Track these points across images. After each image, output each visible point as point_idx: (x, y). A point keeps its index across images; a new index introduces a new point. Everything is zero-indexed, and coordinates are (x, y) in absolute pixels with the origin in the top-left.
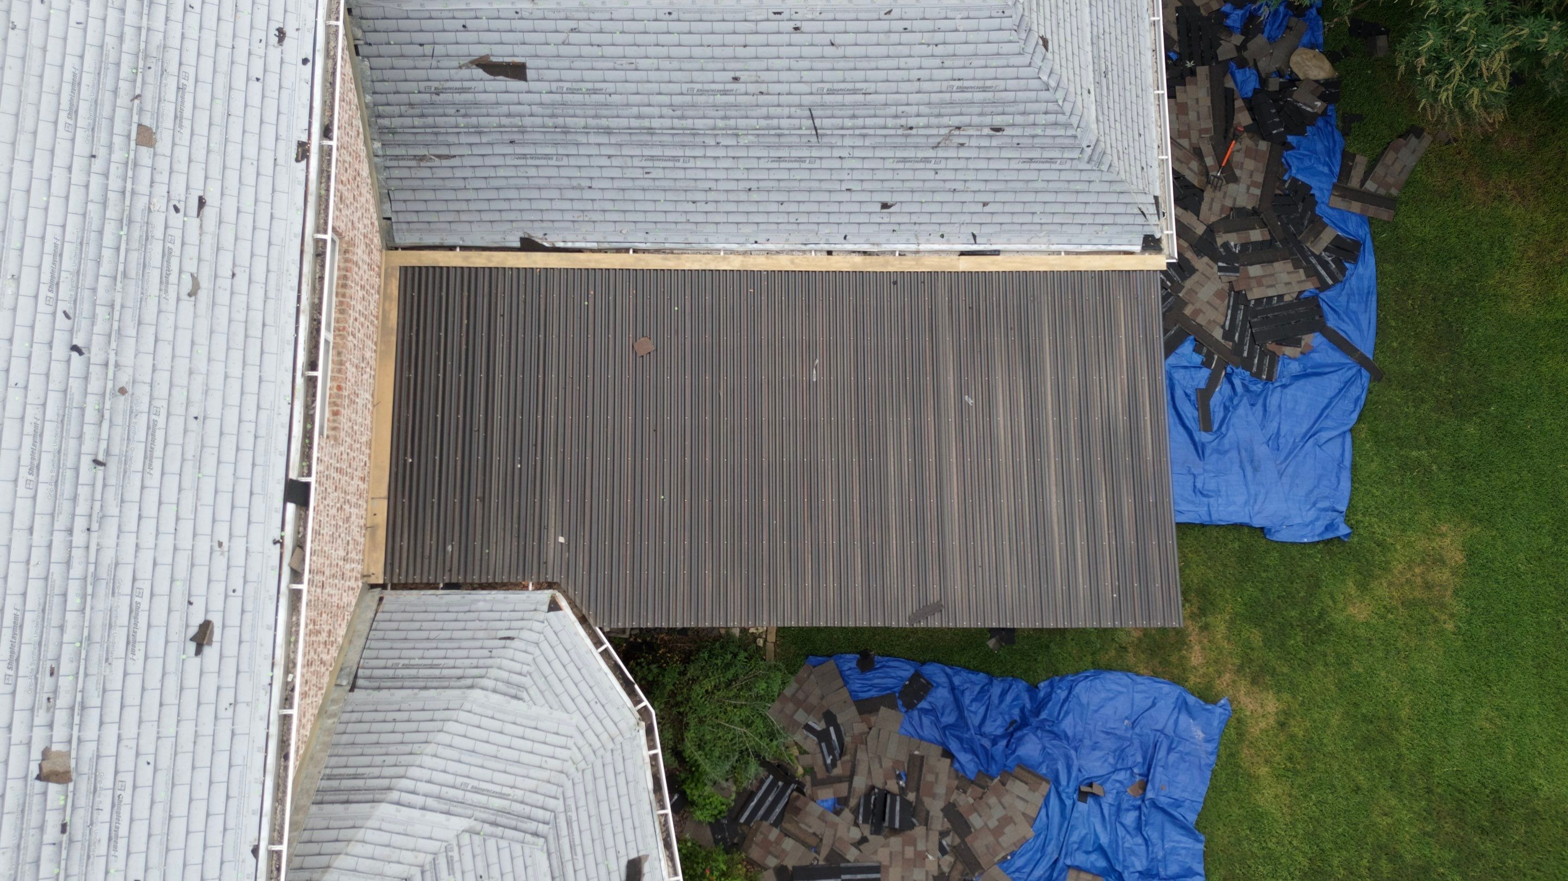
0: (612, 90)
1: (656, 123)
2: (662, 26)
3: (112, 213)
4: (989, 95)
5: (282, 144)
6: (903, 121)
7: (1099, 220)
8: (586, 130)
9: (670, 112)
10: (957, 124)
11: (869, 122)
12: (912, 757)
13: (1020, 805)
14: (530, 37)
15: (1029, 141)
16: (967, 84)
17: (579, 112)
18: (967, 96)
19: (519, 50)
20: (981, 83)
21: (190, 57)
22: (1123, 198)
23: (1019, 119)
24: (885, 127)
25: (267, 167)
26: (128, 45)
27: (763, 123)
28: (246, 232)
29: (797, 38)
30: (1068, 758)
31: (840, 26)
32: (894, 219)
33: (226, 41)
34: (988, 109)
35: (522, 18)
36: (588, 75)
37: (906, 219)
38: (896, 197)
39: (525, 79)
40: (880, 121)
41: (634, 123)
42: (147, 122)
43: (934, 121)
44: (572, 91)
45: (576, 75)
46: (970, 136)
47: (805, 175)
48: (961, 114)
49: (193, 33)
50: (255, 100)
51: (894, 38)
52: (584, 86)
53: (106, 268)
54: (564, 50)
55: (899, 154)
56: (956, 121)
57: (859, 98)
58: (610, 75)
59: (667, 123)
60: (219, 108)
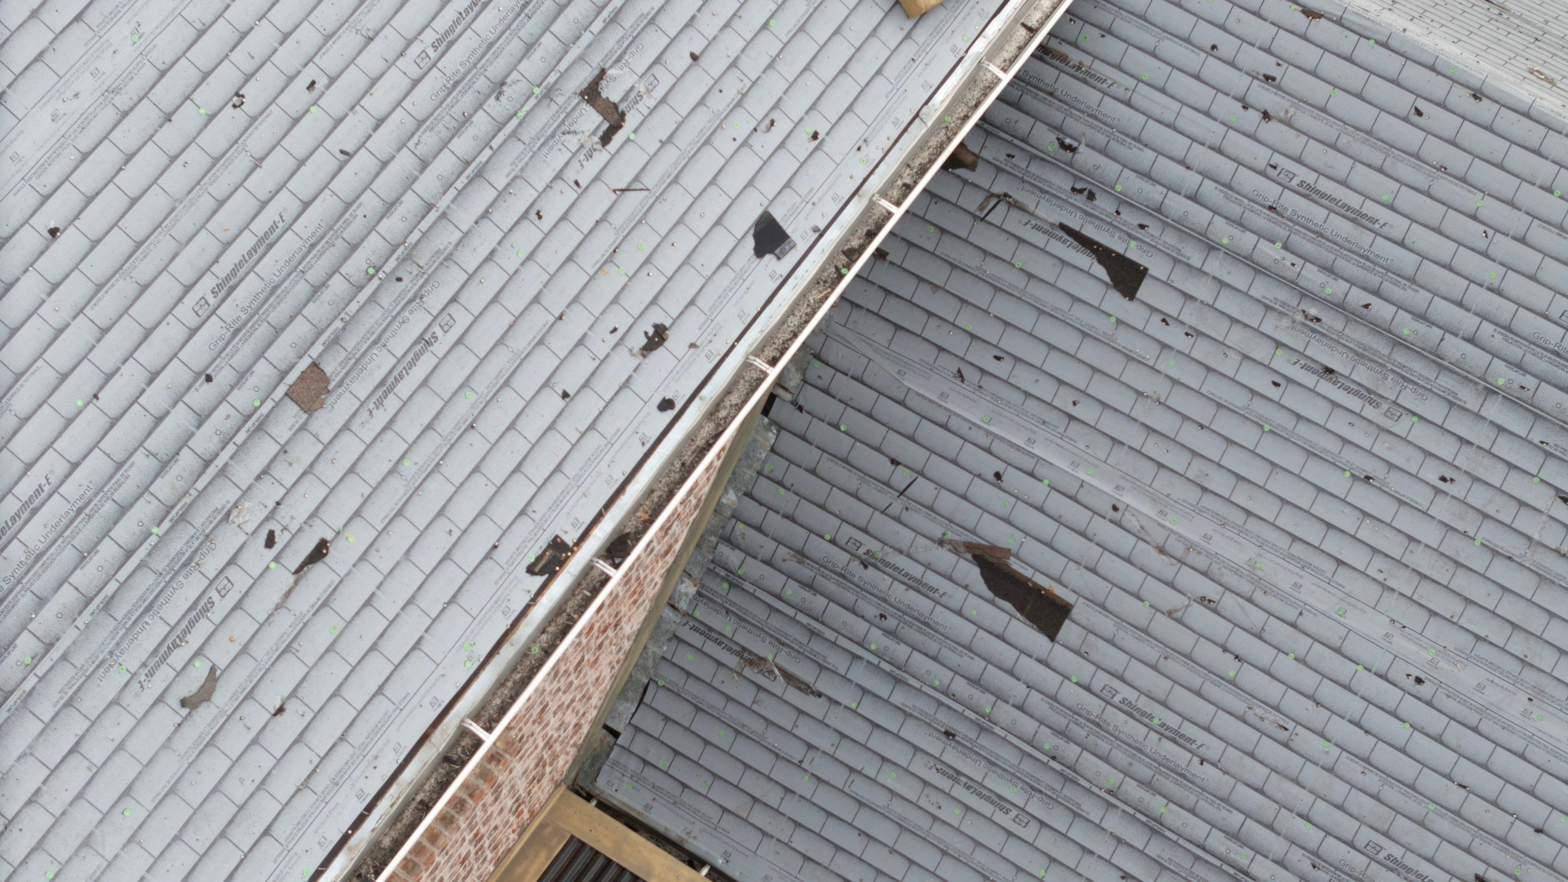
0: (1213, 755)
2: (1391, 696)
3: (164, 488)
5: (525, 526)
8: (1112, 799)
14: (1110, 564)
17: (1119, 756)
19: (1075, 576)
21: (477, 298)
25: (470, 555)
26: (392, 226)
28: (353, 649)
33: (556, 301)
35: (1118, 524)
36: (1181, 698)
39: (1052, 637)
41: (1218, 842)
42: (330, 367)
44: (1130, 711)
45: (1160, 685)
49: (510, 259)
50: (533, 426)
52: (1161, 715)
53: (85, 577)
54: (1163, 627)
58: (1225, 724)
60: (463, 408)
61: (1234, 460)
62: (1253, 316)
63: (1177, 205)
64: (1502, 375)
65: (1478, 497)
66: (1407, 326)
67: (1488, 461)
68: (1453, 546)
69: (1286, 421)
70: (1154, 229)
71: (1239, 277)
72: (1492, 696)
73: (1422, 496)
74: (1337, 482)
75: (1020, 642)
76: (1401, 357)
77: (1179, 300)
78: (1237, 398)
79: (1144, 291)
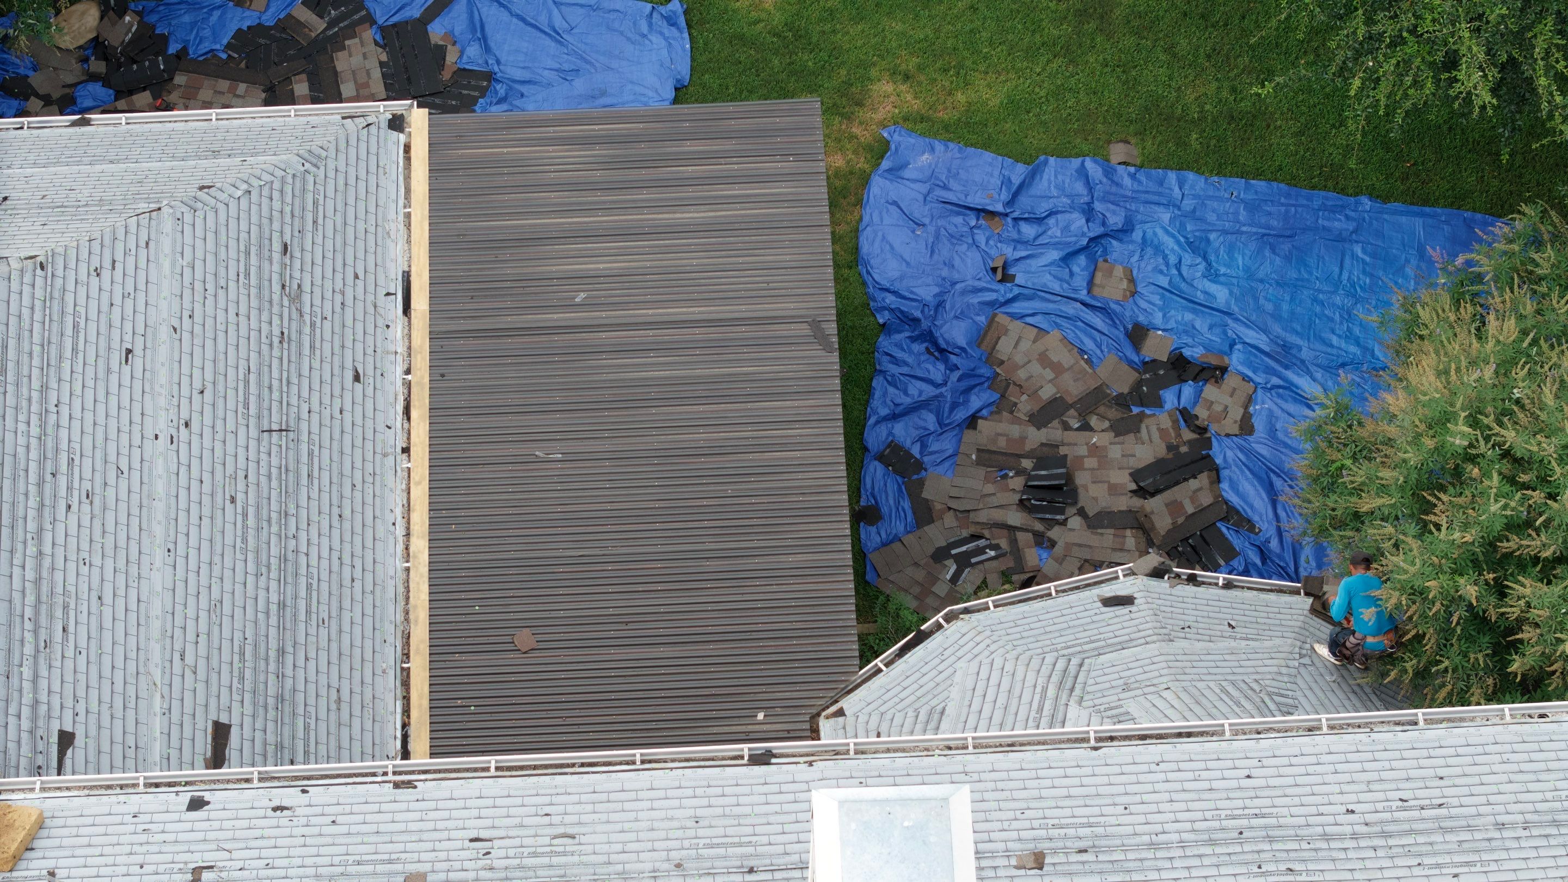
0: (241, 634)
1: (274, 598)
2: (181, 562)
4: (253, 250)
5: (400, 799)
6: (276, 340)
7: (373, 168)
8: (280, 676)
9: (263, 579)
10: (279, 287)
11: (275, 374)
12: (979, 463)
13: (1025, 345)
14: (188, 709)
15: (297, 220)
16: (242, 270)
17: (262, 678)
18: (253, 270)
19: (200, 724)
20: (242, 256)
21: (323, 860)
22: (353, 142)
23: (276, 225)
24: (281, 359)
25: (429, 805)
27: (274, 484)
28: (501, 811)
29: (195, 426)
30: (964, 292)
31: (185, 381)
32: (370, 371)
33: (298, 841)
34: (267, 254)
35: (170, 709)
36: (226, 657)
37: (370, 360)
38: (349, 364)
39: (230, 726)
40: (275, 363)
41: (273, 620)
43: (276, 309)
44: (242, 679)
45: (225, 668)
46: (291, 277)
47: (326, 453)
48: (270, 281)
49: (296, 861)
50: (358, 818)
51: (198, 329)
52: (236, 665)
54: (201, 674)
55: (306, 351)
56: (276, 288)
57: (253, 377)
58: (226, 633)
59: (273, 585)
60: (373, 839)
61: (119, 663)
62: (56, 673)
63: (26, 724)
64: (32, 550)
65: (85, 546)
66: (30, 599)
67: (69, 546)
68: (109, 551)
69: (93, 643)
70: (40, 732)
71: (43, 684)
72: (160, 516)
73: (96, 572)
74: (108, 612)
75: (239, 741)
76: (44, 598)
77: (65, 710)
78: (94, 669)
79: (69, 728)
